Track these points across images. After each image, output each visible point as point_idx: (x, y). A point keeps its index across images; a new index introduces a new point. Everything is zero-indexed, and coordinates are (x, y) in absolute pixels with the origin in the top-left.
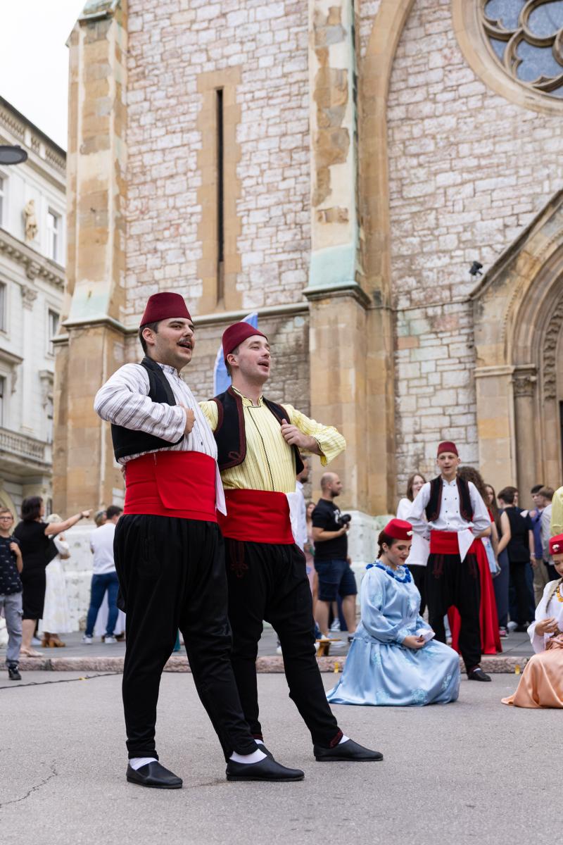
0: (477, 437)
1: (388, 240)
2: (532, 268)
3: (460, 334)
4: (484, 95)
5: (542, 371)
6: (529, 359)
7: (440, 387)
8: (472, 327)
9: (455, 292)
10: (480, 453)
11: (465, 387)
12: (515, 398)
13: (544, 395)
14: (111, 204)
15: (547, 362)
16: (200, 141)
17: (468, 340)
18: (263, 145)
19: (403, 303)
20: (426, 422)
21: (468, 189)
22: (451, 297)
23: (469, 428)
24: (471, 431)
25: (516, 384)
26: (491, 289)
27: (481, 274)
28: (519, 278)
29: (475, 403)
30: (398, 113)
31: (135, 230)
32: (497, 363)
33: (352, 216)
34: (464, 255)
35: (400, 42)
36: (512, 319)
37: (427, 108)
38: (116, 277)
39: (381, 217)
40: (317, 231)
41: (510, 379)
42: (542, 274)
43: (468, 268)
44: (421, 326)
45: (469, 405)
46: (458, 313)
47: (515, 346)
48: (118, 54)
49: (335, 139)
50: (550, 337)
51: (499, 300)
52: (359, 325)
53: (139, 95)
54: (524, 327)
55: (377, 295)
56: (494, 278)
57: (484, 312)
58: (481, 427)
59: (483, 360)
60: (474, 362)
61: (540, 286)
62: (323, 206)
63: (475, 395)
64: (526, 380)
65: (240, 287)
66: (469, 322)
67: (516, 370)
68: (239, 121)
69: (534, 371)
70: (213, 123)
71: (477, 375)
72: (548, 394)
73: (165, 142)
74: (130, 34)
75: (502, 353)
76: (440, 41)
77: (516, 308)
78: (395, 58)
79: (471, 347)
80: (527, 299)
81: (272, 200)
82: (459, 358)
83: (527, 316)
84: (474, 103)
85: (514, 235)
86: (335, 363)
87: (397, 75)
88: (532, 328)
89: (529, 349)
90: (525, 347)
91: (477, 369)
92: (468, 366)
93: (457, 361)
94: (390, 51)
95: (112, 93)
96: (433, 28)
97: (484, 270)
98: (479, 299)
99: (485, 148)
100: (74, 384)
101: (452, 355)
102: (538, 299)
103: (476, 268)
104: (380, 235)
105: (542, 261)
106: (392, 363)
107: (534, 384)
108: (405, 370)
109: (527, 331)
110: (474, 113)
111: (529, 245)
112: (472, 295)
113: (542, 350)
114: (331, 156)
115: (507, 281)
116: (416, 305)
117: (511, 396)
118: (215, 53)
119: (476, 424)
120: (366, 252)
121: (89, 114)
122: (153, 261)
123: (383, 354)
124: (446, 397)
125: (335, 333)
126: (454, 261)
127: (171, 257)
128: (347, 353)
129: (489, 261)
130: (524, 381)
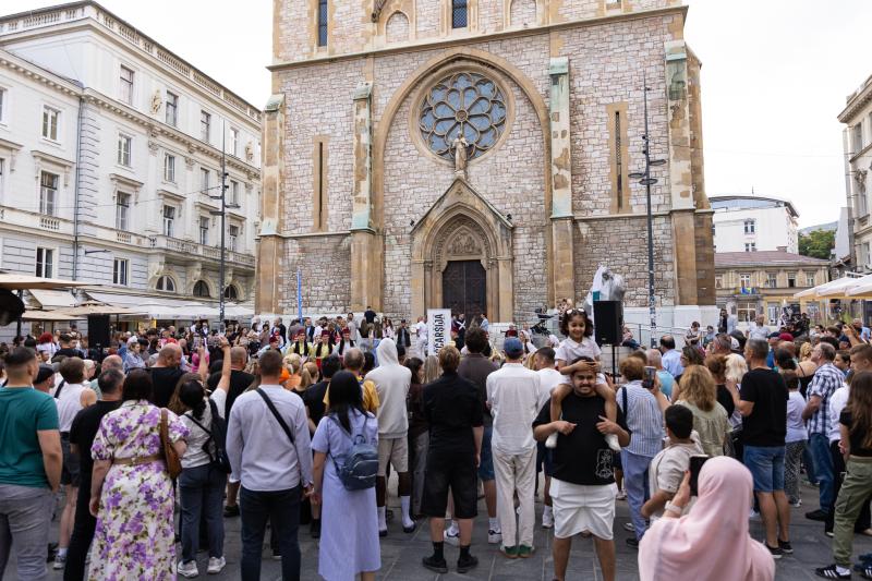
1: (383, 209)
2: (432, 224)
3: (407, 246)
4: (418, 156)
5: (435, 262)
6: (430, 257)
7: (400, 265)
8: (411, 244)
9: (405, 230)
11: (408, 266)
12: (425, 272)
13: (435, 270)
14: (278, 188)
15: (437, 258)
16: (313, 163)
17: (410, 249)
18: (338, 168)
19: (388, 233)
20: (395, 278)
21: (411, 191)
22: (404, 232)
25: (425, 267)
26: (418, 230)
27: (414, 225)
28: (427, 228)
29: (411, 272)
30: (387, 159)
31: (288, 197)
32: (419, 259)
33: (368, 201)
34: (409, 216)
35: (389, 131)
36: (424, 242)
37: (398, 158)
38: (280, 216)
39: (380, 200)
40: (356, 206)
41: (423, 264)
42: (435, 226)
43: (410, 222)
44: (394, 242)
45: (409, 273)
46: (406, 238)
47: (425, 252)
48: (281, 126)
49: (362, 170)
50: (438, 249)
51: (420, 235)
52: (370, 242)
53: (289, 142)
54: (428, 246)
55: (378, 230)
56: (418, 227)
57: (415, 238)
58: (413, 282)
59: (414, 257)
60: (411, 257)
61: (434, 231)
62: (358, 196)
63: (411, 269)
65: (328, 223)
66: (410, 242)
67: (425, 262)
68: (328, 157)
69: (432, 262)
70: (318, 156)
71: (412, 262)
72: (437, 270)
73: (299, 163)
74: (286, 116)
75: (420, 255)
76: (403, 132)
77: (426, 238)
78: (387, 137)
79: (410, 251)
80: (429, 236)
81: (340, 189)
83: (429, 242)
84: (415, 158)
85: (427, 209)
86: (360, 257)
87: (388, 144)
88: (431, 246)
90: (429, 253)
91: (412, 260)
92: (409, 258)
93: (406, 256)
94: (385, 135)
95: (278, 142)
96: (401, 127)
97: (416, 222)
98: (413, 233)
99: (418, 176)
100: (263, 258)
101: (404, 253)
102: (433, 236)
103: (413, 222)
104: (380, 207)
105: (435, 222)
106: (383, 256)
107: (432, 266)
108: (388, 258)
110: (414, 162)
111: (430, 216)
112: (411, 232)
113: (435, 253)
114: (360, 178)
115: (423, 228)
116: (392, 234)
117: (423, 271)
118: (320, 129)
120: (373, 214)
121: (269, 150)
122: (294, 210)
123: (379, 253)
124: (402, 269)
125: (360, 246)
126: (405, 218)
127: (302, 209)
128: (364, 254)
129: (418, 219)
130: (428, 266)
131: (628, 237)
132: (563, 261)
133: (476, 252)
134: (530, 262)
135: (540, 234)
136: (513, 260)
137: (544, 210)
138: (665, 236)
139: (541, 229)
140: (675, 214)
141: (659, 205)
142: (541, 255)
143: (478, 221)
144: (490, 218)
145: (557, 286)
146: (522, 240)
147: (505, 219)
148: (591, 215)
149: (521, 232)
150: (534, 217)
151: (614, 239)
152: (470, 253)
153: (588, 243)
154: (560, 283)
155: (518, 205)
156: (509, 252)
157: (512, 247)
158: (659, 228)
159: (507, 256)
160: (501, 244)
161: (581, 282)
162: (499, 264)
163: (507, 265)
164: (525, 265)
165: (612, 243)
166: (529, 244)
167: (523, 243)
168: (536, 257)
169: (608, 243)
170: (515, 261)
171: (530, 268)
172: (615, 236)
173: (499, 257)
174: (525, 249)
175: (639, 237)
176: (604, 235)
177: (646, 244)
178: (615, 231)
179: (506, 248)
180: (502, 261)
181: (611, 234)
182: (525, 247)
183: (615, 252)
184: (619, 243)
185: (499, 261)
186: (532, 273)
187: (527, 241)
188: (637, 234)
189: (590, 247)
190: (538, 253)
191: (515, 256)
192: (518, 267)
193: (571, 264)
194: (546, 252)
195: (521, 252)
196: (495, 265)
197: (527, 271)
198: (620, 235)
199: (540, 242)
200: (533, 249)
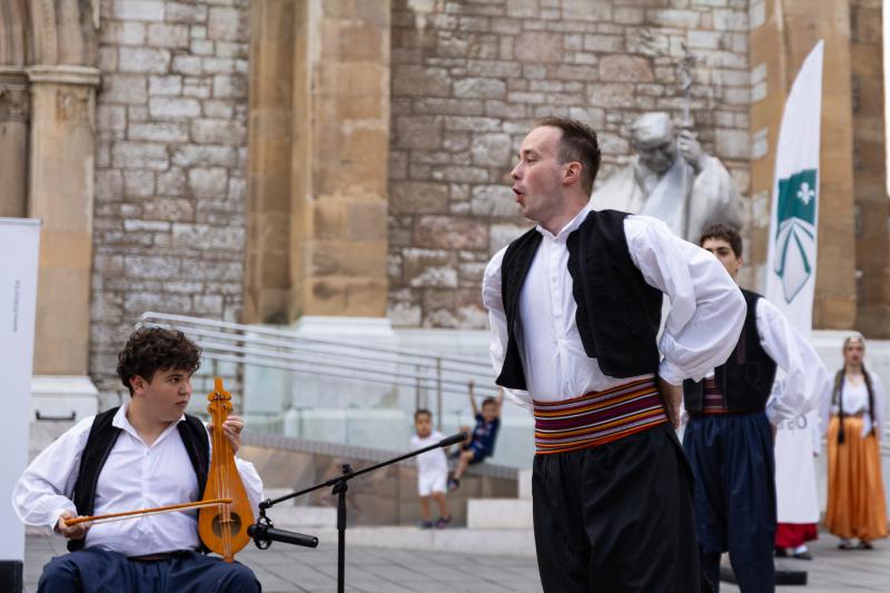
131: (591, 43)
132: (347, 111)
134: (176, 110)
136: (100, 90)
138: (727, 59)
142: (222, 85)
145: (321, 223)
146: (143, 7)
151: (535, 48)
153: (431, 51)
154: (333, 204)
156: (85, 51)
157: (99, 32)
158: (707, 25)
159: (73, 71)
160: (51, 14)
161: (399, 216)
162: (36, 103)
163: (69, 111)
164: (151, 120)
165: (532, 63)
166: (170, 28)
167: (147, 24)
168: (203, 92)
169: (515, 59)
170: (107, 97)
171: (175, 135)
172: (543, 37)
173: (37, 68)
174: (157, 48)
175: (632, 49)
176: (502, 27)
177: (656, 82)
178: (546, 15)
179: (72, 32)
180: (53, 90)
181: (528, 25)
182: (155, 40)
183: (538, 98)
184: (558, 64)
185: (37, 90)
186: (181, 160)
187: (161, 16)
188: (623, 35)
189: (439, 66)
190: (212, 76)
191: (108, 73)
192: (120, 126)
193: (383, 125)
194: (257, 72)
195: (135, 61)
196: (16, 106)
197: (160, 151)
198: (563, 33)
199: (222, 27)
200: (188, 51)
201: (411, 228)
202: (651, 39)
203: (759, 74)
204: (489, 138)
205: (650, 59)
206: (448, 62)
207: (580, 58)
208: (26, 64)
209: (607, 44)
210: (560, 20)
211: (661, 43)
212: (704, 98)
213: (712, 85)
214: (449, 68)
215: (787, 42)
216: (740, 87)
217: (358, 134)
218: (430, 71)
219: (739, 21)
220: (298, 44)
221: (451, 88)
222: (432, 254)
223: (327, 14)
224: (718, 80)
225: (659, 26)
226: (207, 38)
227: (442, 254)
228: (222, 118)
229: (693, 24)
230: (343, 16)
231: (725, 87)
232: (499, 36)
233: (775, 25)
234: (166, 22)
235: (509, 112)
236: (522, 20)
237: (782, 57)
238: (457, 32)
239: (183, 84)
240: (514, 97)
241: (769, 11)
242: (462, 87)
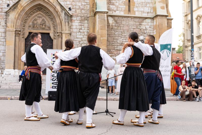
0: (6, 44)
2: (21, 8)
3: (3, 20)
5: (22, 31)
6: (19, 28)
8: (6, 19)
9: (3, 10)
10: (6, 48)
11: (4, 32)
12: (15, 37)
13: (22, 37)
15: (23, 29)
17: (5, 22)
22: (2, 11)
23: (4, 42)
24: (4, 43)
25: (15, 33)
26: (11, 11)
27: (9, 7)
28: (18, 10)
29: (6, 36)
32: (11, 28)
34: (6, 2)
36: (16, 19)
41: (14, 32)
42: (23, 10)
43: (6, 5)
45: (4, 37)
46: (3, 15)
47: (16, 25)
50: (24, 24)
51: (13, 14)
54: (18, 21)
56: (12, 8)
57: (10, 16)
58: (7, 42)
59: (8, 27)
60: (6, 27)
61: (22, 12)
63: (6, 35)
64: (18, 33)
66: (6, 18)
67: (16, 30)
69: (20, 31)
71: (7, 30)
72: (22, 36)
75: (13, 26)
77: (17, 16)
79: (6, 23)
80: (19, 15)
82: (3, 26)
83: (19, 18)
88: (20, 21)
89: (19, 26)
90: (18, 25)
91: (7, 29)
92: (5, 28)
93: (2, 26)
97: (10, 6)
98: (9, 13)
101: (1, 24)
102: (22, 15)
103: (8, 5)
105: (23, 6)
107: (20, 34)
109: (19, 22)
111: (21, 2)
112: (7, 11)
113: (22, 26)
115: (15, 10)
117: (14, 36)
119: (6, 41)
126: (3, 2)
129: (12, 4)
130: (17, 33)
131: (133, 27)
132: (102, 37)
133: (47, 28)
134: (80, 37)
135: (86, 21)
136: (70, 34)
137: (88, 8)
138: (151, 29)
139: (87, 18)
140: (158, 17)
141: (148, 13)
142: (86, 33)
143: (51, 9)
144: (59, 8)
146: (76, 24)
147: (68, 10)
148: (114, 14)
149: (75, 19)
150: (83, 11)
151: (126, 28)
152: (43, 29)
153: (112, 29)
155: (74, 3)
156: (69, 29)
157: (70, 27)
158: (148, 25)
159: (67, 32)
160: (65, 25)
161: (108, 50)
162: (63, 36)
163: (67, 37)
164: (77, 38)
165: (125, 30)
166: (79, 26)
167: (76, 26)
168: (83, 34)
169: (123, 29)
170: (71, 35)
171: (80, 40)
172: (127, 26)
173: (63, 31)
174: (77, 29)
175: (138, 28)
176: (121, 25)
177: (141, 32)
178: (127, 24)
179: (67, 27)
180: (65, 34)
181: (125, 25)
182: (77, 28)
183: (126, 34)
184: (128, 30)
185: (63, 34)
186: (81, 43)
187: (78, 25)
188: (137, 26)
189: (113, 31)
190: (84, 32)
191: (72, 32)
192: (73, 39)
193: (106, 38)
194: (90, 32)
195: (75, 30)
196: (60, 36)
197: (78, 42)
198: (129, 26)
199: (85, 26)
200: (81, 29)
201: (110, 51)
202: (141, 27)
203: (155, 31)
204: (120, 40)
205: (141, 29)
206: (114, 30)
207: (131, 29)
208: (61, 31)
209: (135, 27)
210: (129, 24)
211: (142, 27)
212: (148, 34)
213: (149, 33)
214: (114, 31)
215: (159, 27)
216: (152, 33)
217: (103, 39)
218: (112, 31)
219: (152, 24)
220: (95, 28)
221: (115, 33)
222: (112, 55)
223: (99, 24)
224: (149, 32)
225: (142, 25)
226: (84, 27)
227: (114, 55)
228: (85, 38)
229: (146, 25)
230: (101, 24)
231: (150, 33)
232: (121, 26)
233: (157, 24)
234: (79, 25)
235: (122, 36)
236: (124, 24)
237: (158, 29)
238: (115, 26)
239: (81, 33)
240: (123, 34)
241: (156, 23)
242: (116, 33)
